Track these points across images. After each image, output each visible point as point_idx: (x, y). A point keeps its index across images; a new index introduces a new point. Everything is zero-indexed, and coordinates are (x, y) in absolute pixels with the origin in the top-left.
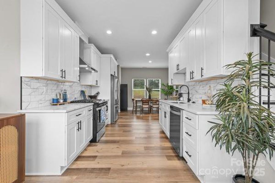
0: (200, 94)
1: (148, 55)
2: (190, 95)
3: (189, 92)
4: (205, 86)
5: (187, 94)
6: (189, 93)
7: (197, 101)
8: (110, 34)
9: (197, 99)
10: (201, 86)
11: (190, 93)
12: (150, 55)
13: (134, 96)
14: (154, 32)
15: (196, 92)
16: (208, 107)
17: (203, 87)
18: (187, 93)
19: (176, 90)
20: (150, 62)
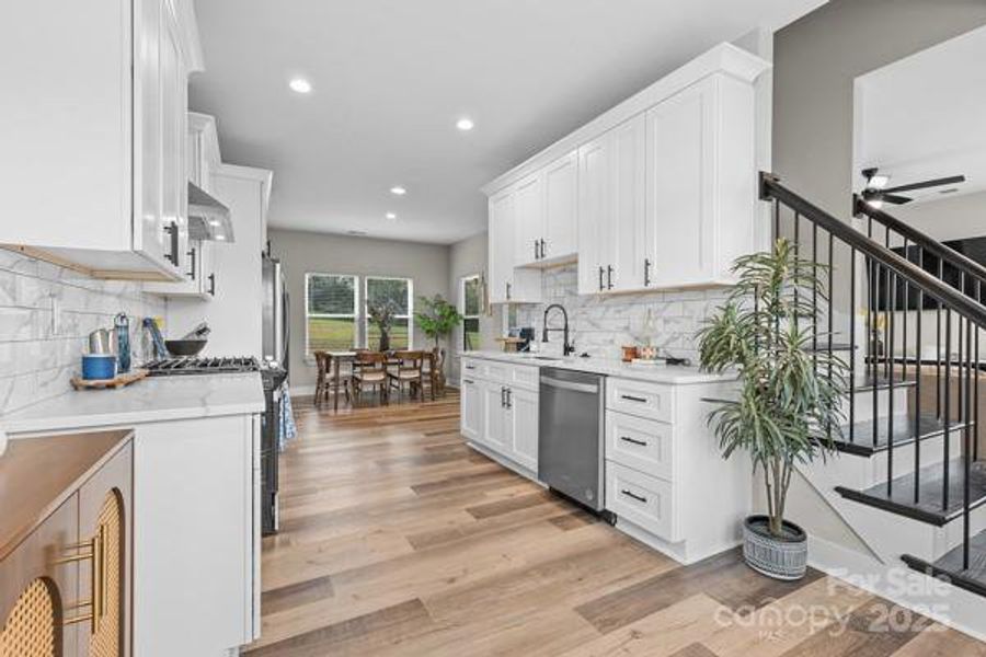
0: (609, 331)
1: (399, 191)
2: (570, 334)
3: (566, 326)
4: (626, 310)
5: (562, 333)
6: (566, 330)
7: (597, 351)
8: (304, 94)
9: (595, 347)
10: (612, 310)
11: (570, 328)
12: (403, 195)
13: (310, 340)
14: (465, 125)
15: (593, 325)
16: (650, 367)
17: (619, 312)
18: (563, 327)
19: (465, 317)
20: (391, 216)
